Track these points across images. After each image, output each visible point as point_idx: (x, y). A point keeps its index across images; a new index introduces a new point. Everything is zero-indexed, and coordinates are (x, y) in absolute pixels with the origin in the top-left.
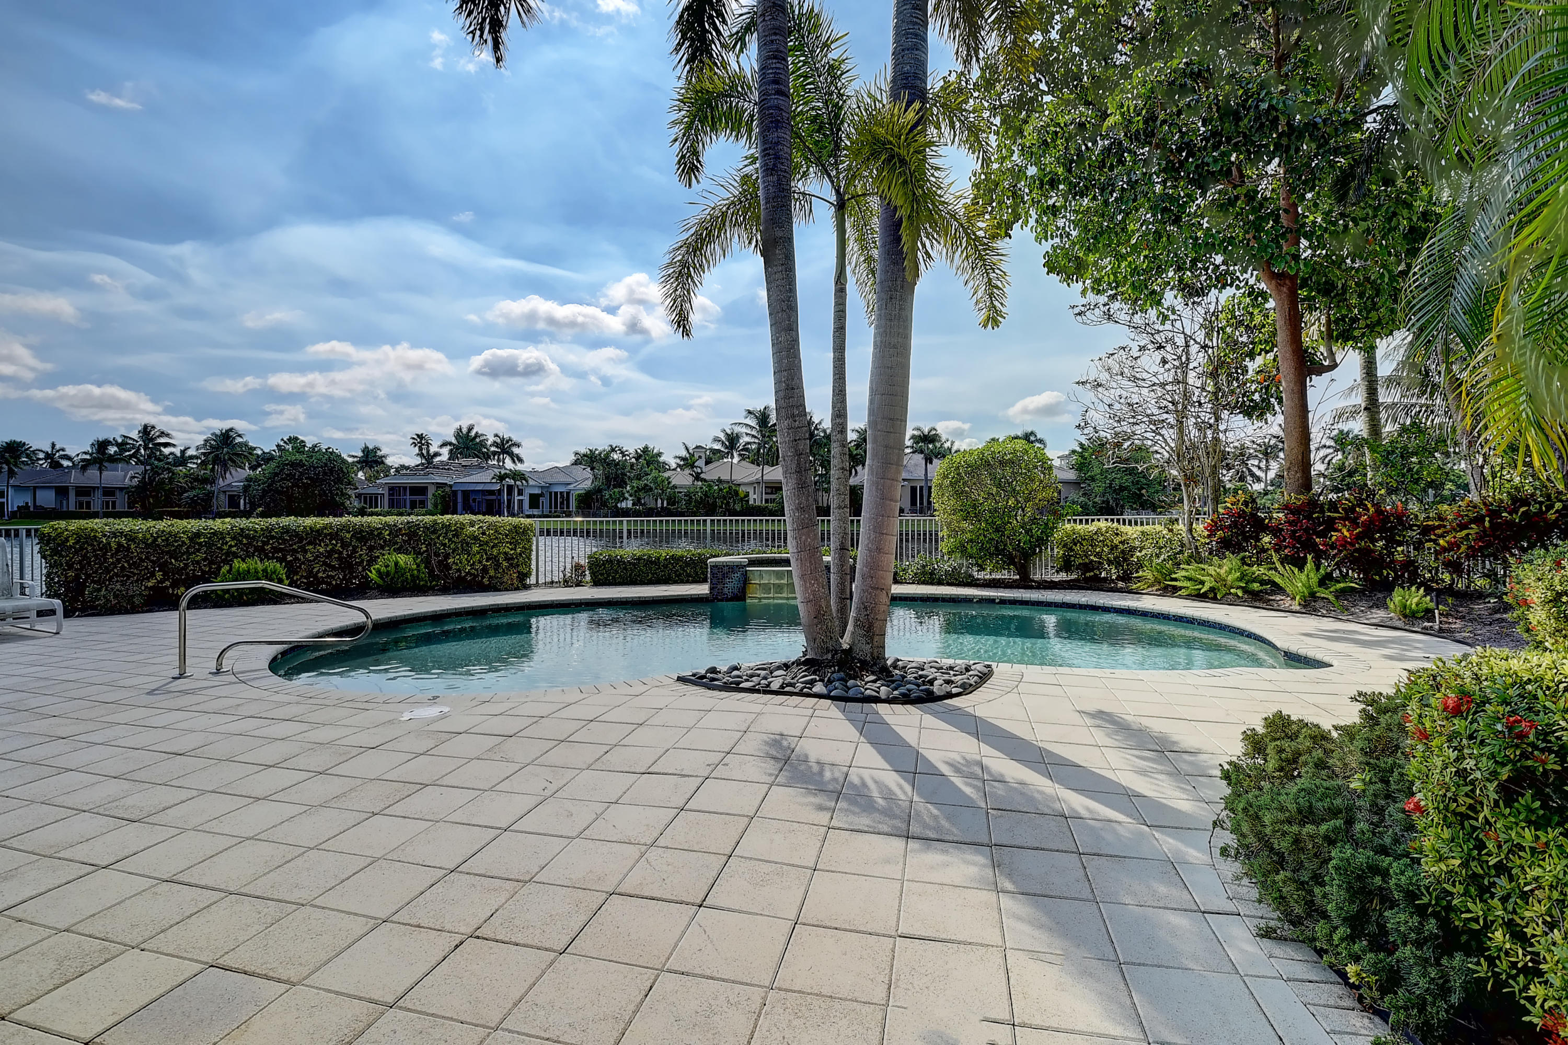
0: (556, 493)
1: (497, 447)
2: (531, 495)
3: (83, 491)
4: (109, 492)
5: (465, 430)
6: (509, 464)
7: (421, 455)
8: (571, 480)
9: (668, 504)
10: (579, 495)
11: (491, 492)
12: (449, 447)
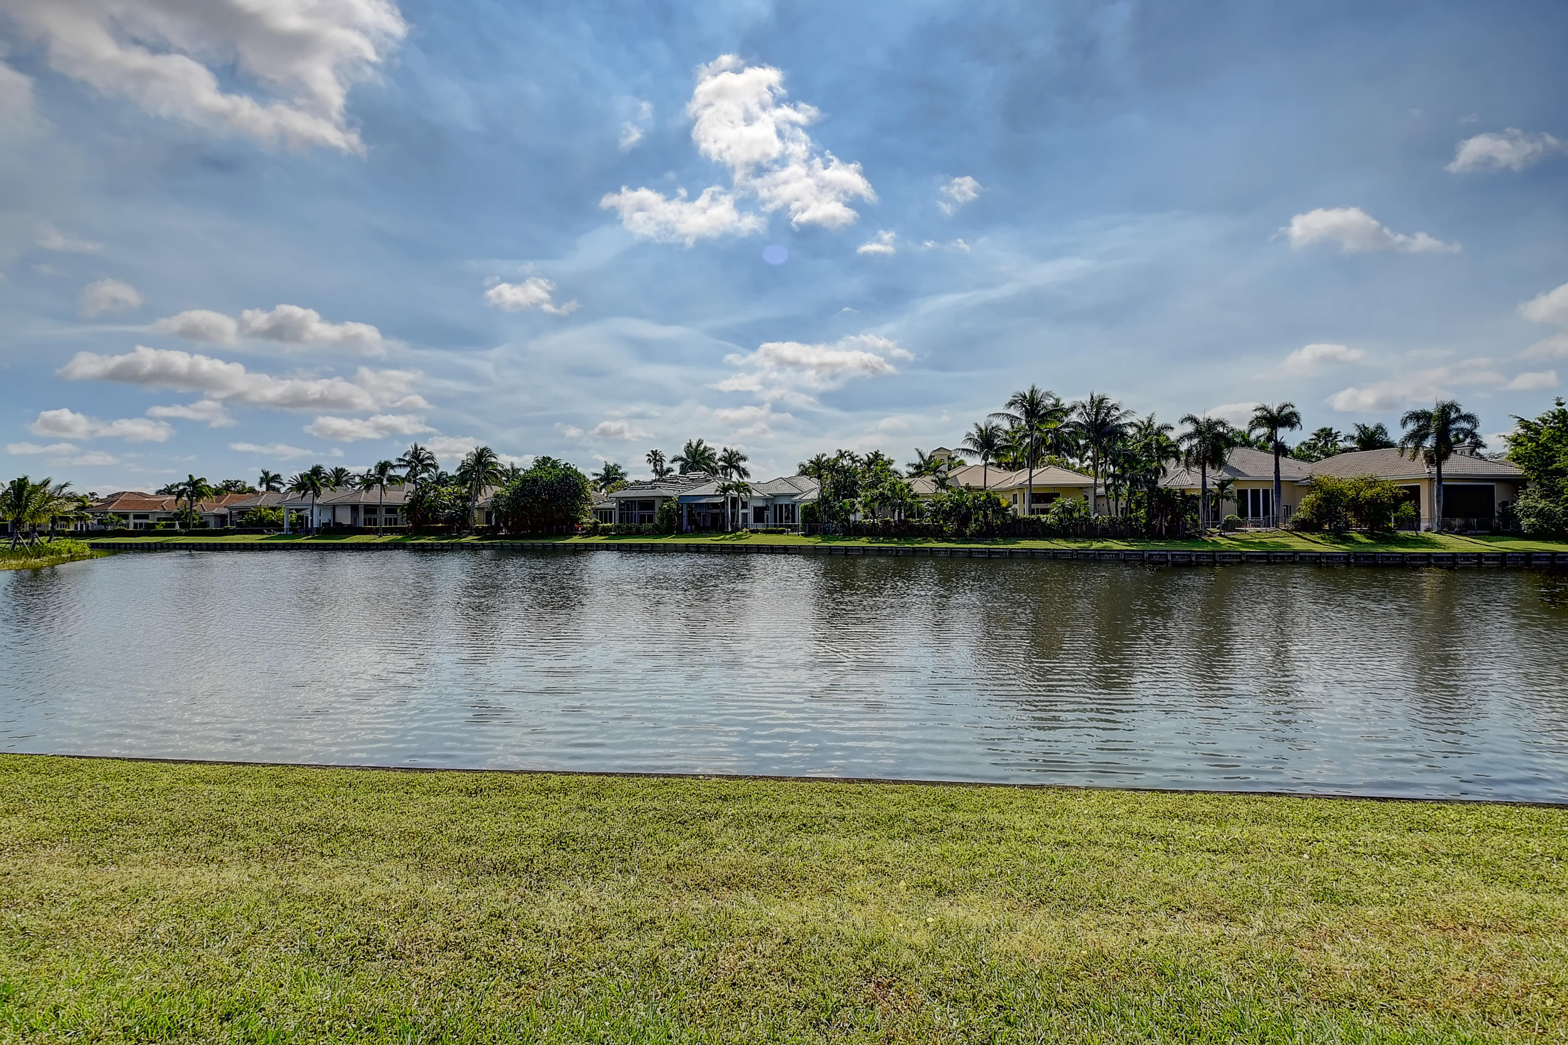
0: (781, 506)
1: (725, 461)
2: (755, 508)
3: (371, 509)
4: (391, 509)
5: (694, 444)
6: (735, 477)
7: (656, 471)
8: (796, 491)
9: (906, 516)
10: (806, 507)
11: (715, 505)
12: (680, 463)
